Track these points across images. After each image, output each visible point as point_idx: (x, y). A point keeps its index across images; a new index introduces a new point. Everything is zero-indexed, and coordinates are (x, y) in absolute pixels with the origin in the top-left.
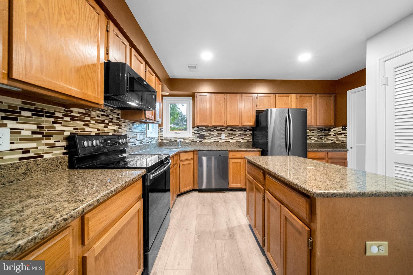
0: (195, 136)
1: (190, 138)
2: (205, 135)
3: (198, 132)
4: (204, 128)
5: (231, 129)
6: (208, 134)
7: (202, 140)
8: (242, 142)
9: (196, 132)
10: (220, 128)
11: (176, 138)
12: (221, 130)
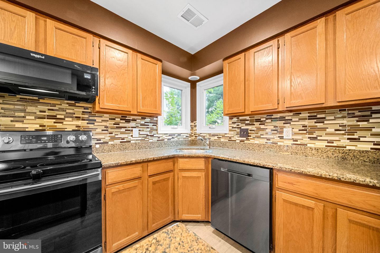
0: (232, 133)
1: (226, 135)
2: (250, 130)
3: (237, 125)
4: (248, 118)
5: (309, 116)
6: (255, 129)
7: (245, 139)
8: (348, 148)
9: (235, 126)
10: (279, 115)
11: (210, 134)
12: (282, 119)
